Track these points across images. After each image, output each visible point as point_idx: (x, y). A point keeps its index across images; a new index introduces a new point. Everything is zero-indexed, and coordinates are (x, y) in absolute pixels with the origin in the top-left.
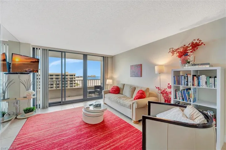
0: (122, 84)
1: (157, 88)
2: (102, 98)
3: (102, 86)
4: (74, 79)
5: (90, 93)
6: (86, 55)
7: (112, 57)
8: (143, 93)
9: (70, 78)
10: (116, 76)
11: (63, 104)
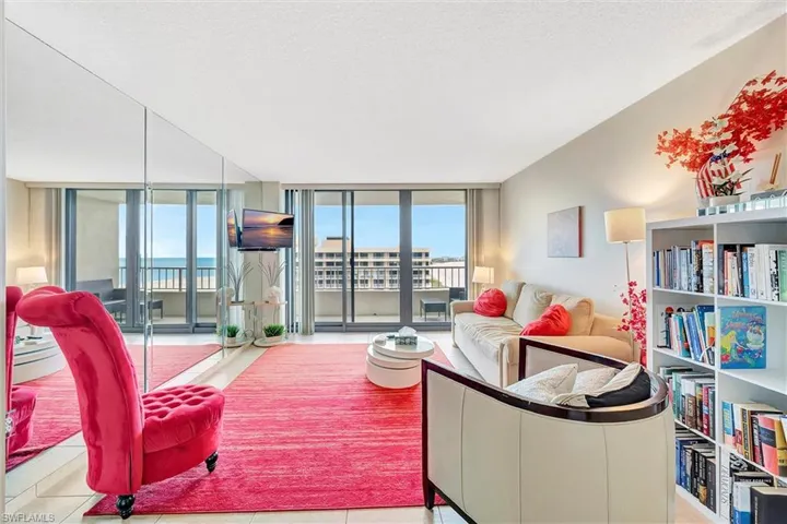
0: (516, 283)
4: (424, 268)
6: (409, 191)
7: (498, 189)
8: (553, 319)
11: (346, 331)
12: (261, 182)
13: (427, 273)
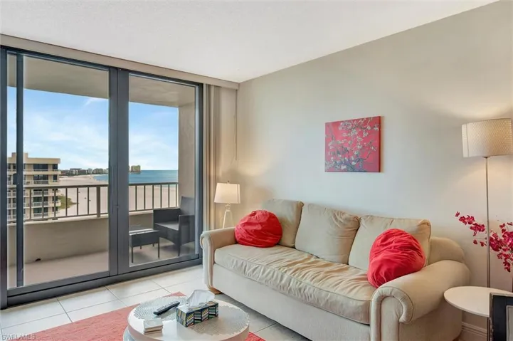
0: (291, 203)
1: (462, 219)
2: (201, 263)
3: (192, 210)
4: (51, 183)
5: (139, 241)
6: (127, 73)
7: (236, 89)
9: (37, 178)
10: (255, 168)
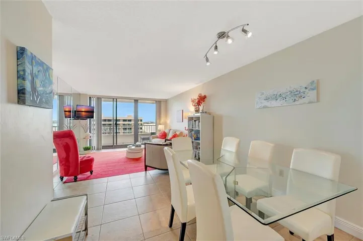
0: (169, 129)
5: (144, 139)
6: (138, 100)
7: (166, 101)
11: (114, 148)
12: (80, 94)
13: (141, 128)
